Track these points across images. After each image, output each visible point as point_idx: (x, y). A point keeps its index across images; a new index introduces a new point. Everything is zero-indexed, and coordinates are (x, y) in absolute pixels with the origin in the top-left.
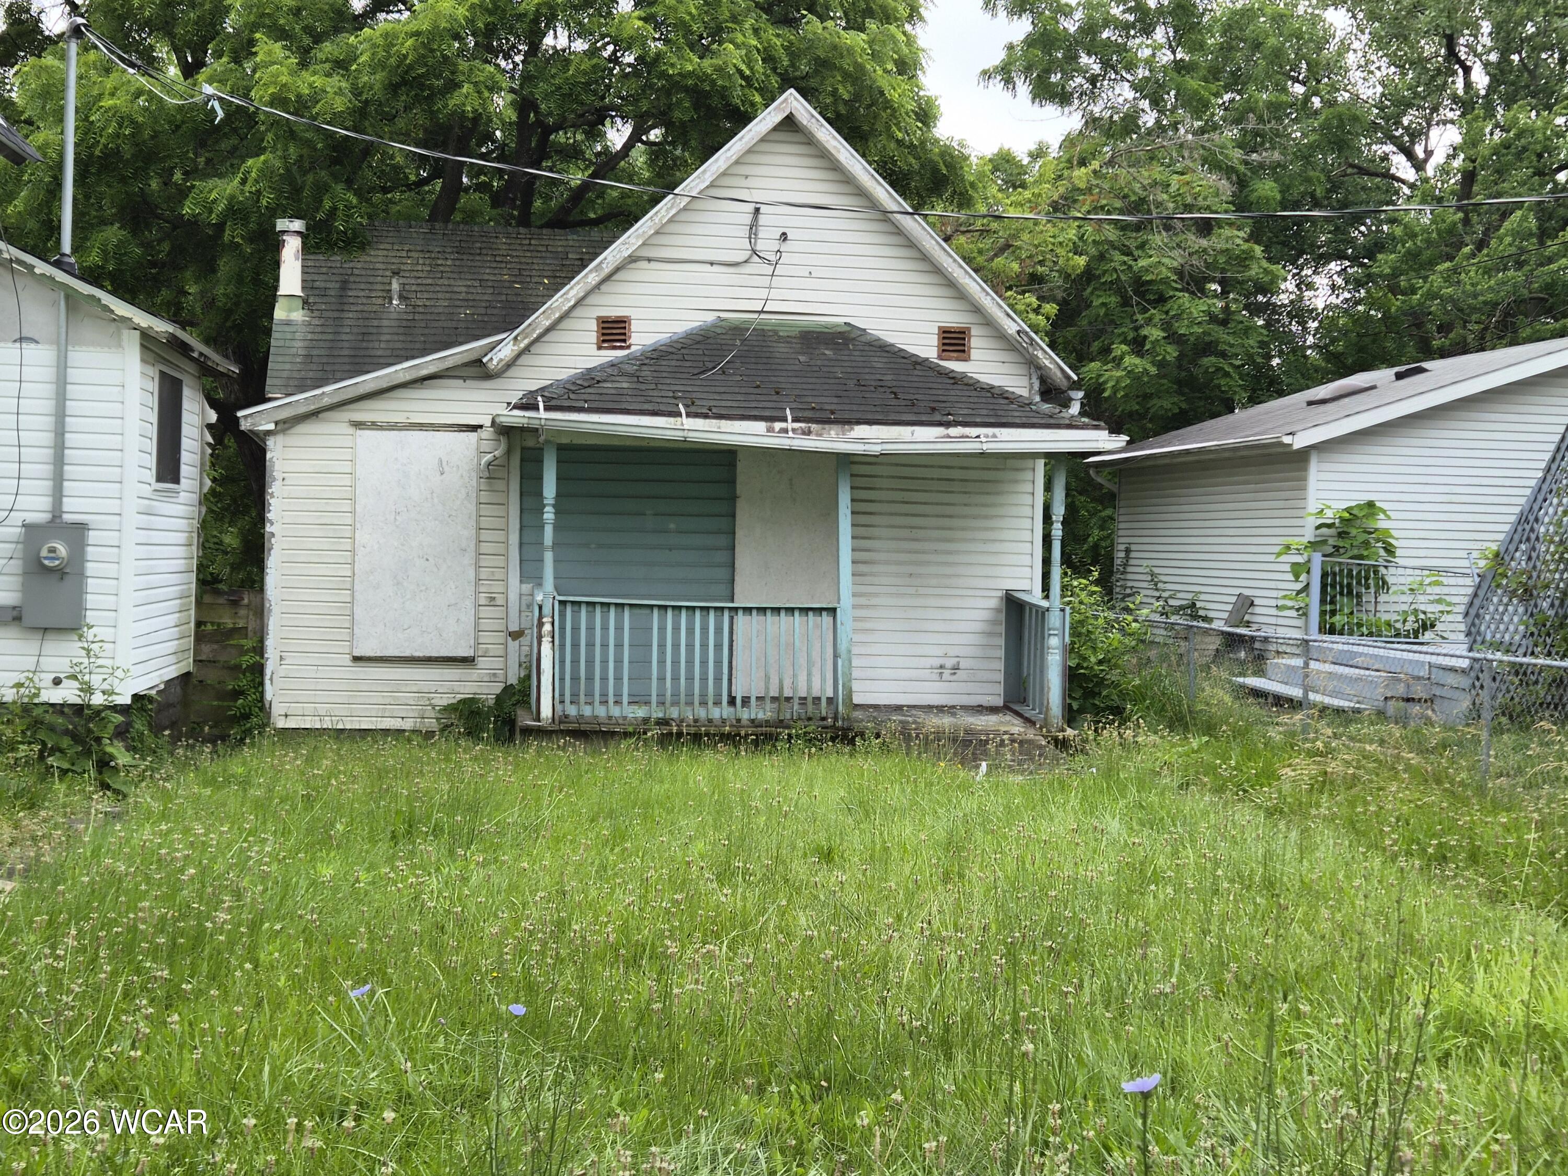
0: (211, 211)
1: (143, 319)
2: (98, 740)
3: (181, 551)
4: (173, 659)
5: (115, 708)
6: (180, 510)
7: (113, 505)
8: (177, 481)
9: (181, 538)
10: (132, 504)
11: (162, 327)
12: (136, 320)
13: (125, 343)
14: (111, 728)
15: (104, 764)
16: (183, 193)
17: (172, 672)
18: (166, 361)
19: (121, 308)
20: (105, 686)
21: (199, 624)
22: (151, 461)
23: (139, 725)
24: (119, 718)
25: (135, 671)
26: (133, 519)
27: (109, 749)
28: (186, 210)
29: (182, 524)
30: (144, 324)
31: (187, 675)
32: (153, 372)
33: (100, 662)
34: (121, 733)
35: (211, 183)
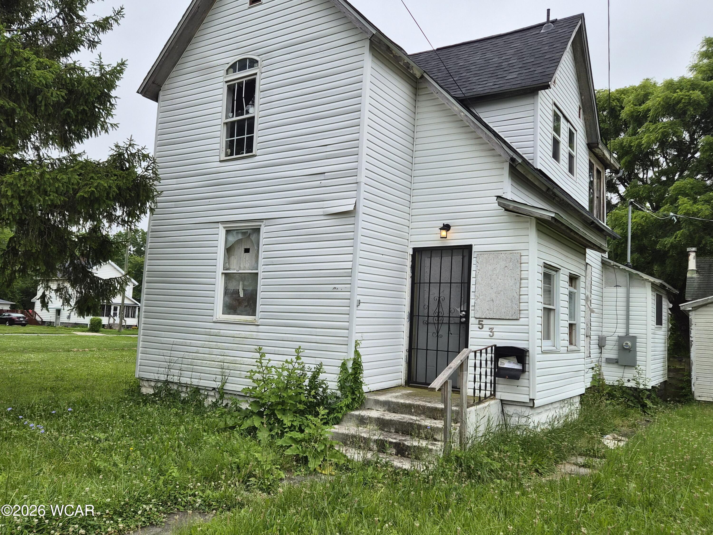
0: (665, 247)
1: (652, 279)
2: (642, 398)
3: (663, 345)
4: (662, 376)
5: (647, 390)
6: (662, 333)
7: (644, 331)
8: (662, 325)
9: (663, 341)
10: (650, 332)
11: (658, 281)
12: (650, 280)
13: (647, 286)
14: (646, 395)
15: (644, 406)
16: (656, 243)
17: (662, 380)
18: (658, 291)
19: (645, 277)
20: (644, 383)
21: (668, 366)
22: (655, 319)
23: (653, 395)
24: (648, 393)
25: (653, 379)
26: (650, 336)
27: (646, 402)
28: (657, 247)
29: (663, 337)
30: (652, 281)
31: (666, 381)
32: (655, 294)
33: (642, 376)
34: (648, 397)
35: (665, 239)
